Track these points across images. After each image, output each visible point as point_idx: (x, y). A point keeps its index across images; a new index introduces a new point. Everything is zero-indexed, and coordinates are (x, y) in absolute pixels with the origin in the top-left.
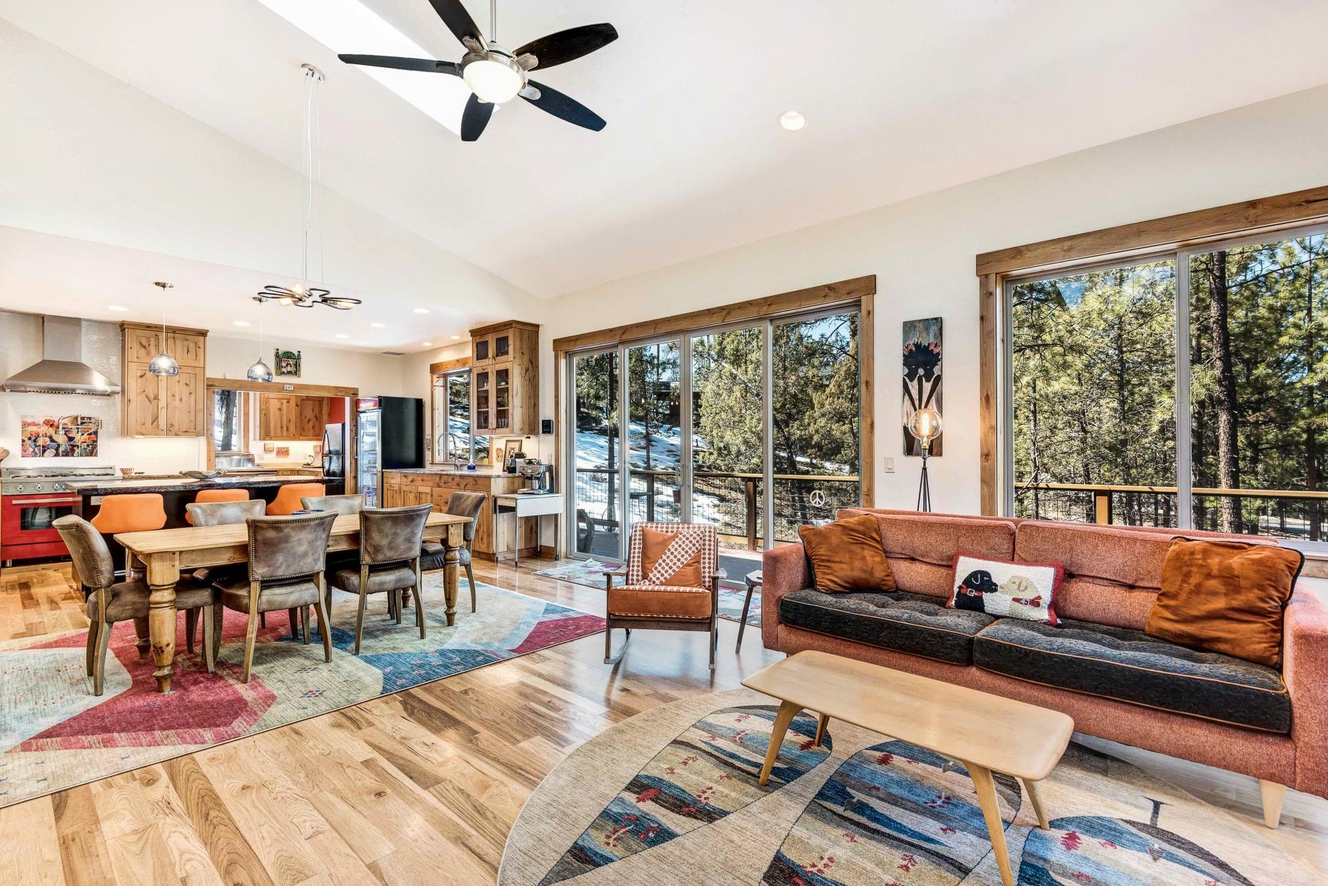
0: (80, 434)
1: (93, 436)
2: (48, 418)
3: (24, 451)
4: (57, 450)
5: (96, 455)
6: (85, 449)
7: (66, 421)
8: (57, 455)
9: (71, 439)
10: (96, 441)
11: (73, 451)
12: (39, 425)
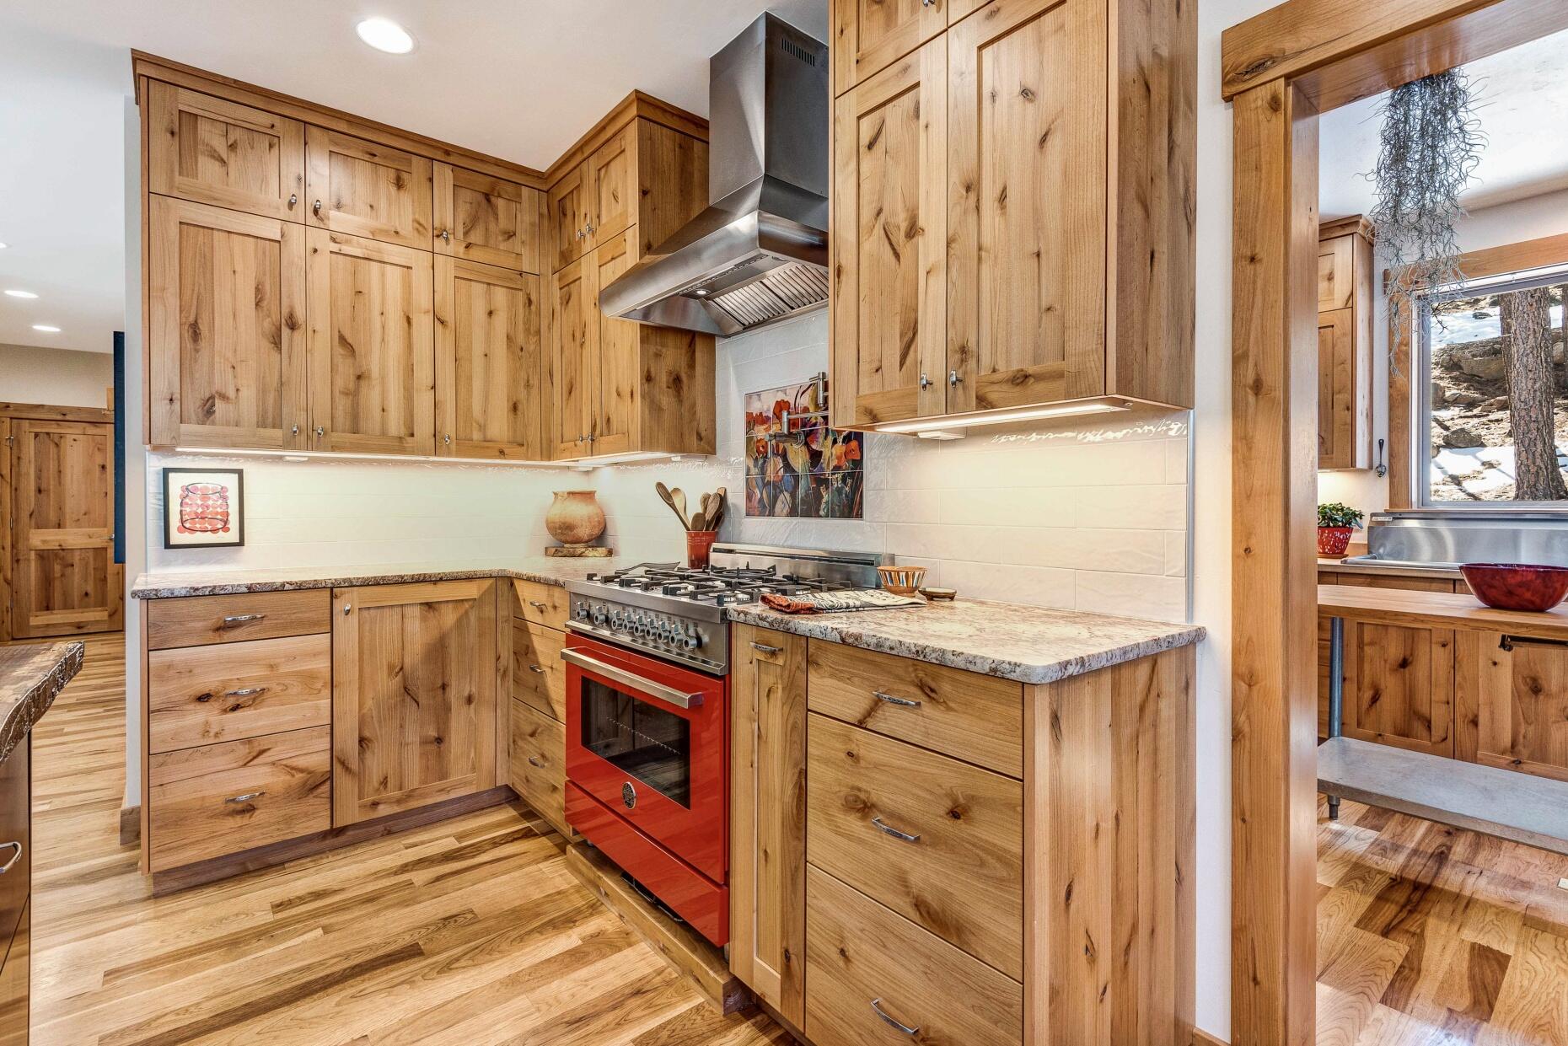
0: (830, 438)
1: (854, 444)
2: (780, 397)
3: (749, 497)
4: (793, 495)
5: (860, 516)
6: (839, 490)
7: (805, 401)
8: (793, 513)
9: (816, 456)
10: (858, 463)
11: (819, 497)
12: (768, 418)
